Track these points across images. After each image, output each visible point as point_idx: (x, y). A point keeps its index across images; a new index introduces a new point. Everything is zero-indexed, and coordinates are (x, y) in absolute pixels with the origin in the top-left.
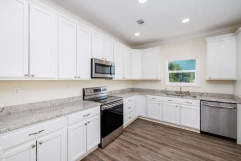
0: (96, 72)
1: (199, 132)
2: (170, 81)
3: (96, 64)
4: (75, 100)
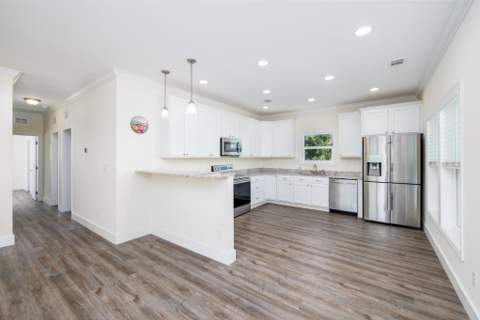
0: (225, 151)
1: (328, 211)
2: (306, 159)
3: (225, 143)
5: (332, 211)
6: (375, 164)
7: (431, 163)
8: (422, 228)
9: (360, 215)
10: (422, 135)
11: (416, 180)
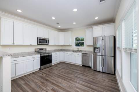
0: (39, 42)
1: (81, 65)
2: (76, 46)
3: (39, 39)
4: (31, 53)
5: (83, 66)
6: (98, 48)
7: (118, 48)
8: (115, 74)
9: (92, 68)
10: (115, 37)
11: (113, 55)
